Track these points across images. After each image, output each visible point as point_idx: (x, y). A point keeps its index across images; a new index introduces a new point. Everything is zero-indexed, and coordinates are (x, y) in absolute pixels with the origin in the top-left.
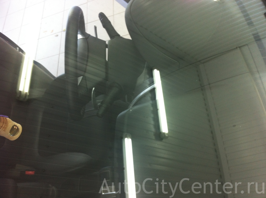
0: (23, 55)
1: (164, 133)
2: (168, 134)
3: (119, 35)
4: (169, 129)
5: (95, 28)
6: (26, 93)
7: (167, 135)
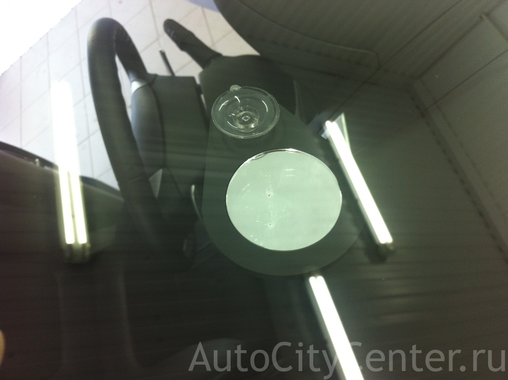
0: (54, 171)
1: (385, 246)
2: (392, 244)
3: (218, 55)
4: (393, 234)
5: (163, 54)
6: (84, 245)
7: (392, 248)
